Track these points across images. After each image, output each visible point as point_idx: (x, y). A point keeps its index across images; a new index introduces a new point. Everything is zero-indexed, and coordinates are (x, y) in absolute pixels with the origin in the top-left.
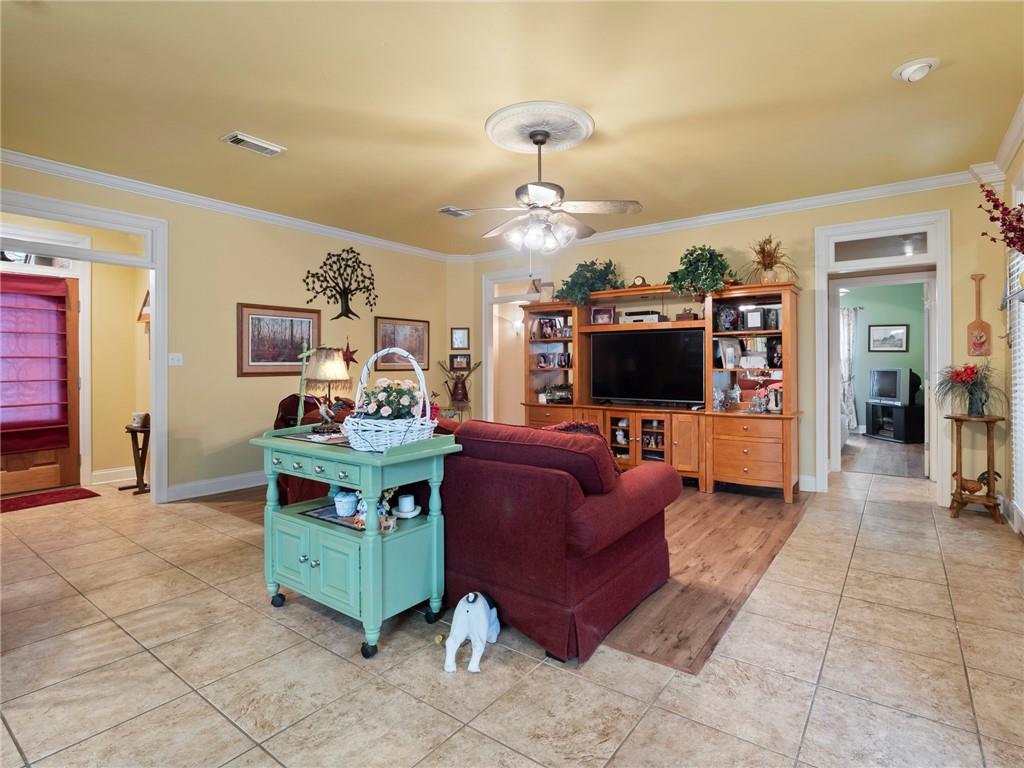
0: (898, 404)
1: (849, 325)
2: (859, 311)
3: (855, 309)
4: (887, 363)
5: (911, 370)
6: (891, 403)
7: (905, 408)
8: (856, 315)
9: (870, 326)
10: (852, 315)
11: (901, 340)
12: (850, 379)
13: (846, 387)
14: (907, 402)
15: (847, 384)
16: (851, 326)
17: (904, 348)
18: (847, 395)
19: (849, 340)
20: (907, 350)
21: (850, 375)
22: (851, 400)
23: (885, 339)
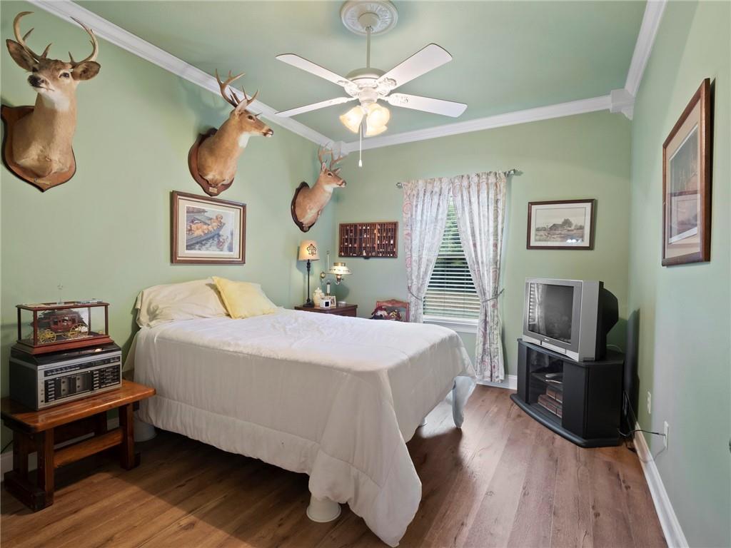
0: (574, 356)
1: (497, 201)
2: (515, 178)
3: (507, 175)
4: (556, 270)
5: (601, 284)
6: (561, 350)
7: (587, 365)
8: (509, 184)
9: (532, 204)
10: (502, 185)
11: (582, 228)
12: (496, 295)
13: (490, 309)
14: (591, 354)
15: (490, 303)
16: (500, 205)
17: (586, 244)
18: (490, 324)
19: (496, 227)
20: (591, 247)
21: (496, 289)
22: (497, 332)
23: (555, 227)
